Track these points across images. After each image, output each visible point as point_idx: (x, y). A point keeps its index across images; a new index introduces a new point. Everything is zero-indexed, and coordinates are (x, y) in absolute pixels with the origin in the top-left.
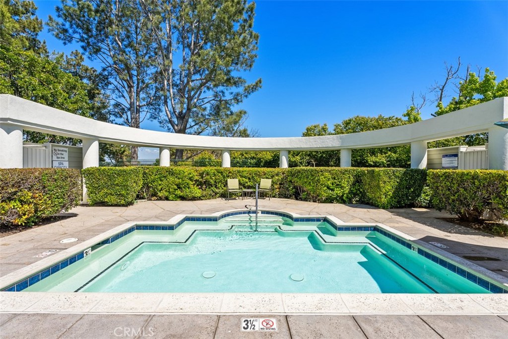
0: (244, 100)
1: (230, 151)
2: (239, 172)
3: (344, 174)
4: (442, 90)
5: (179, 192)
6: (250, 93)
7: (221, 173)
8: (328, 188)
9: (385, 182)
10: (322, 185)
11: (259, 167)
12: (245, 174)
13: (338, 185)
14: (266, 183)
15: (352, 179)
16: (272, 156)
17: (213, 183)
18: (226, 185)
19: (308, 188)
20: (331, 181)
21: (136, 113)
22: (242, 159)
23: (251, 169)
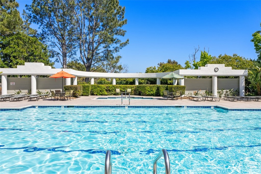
0: (120, 50)
1: (116, 78)
2: (120, 86)
3: (153, 87)
4: (194, 56)
5: (100, 93)
6: (123, 47)
7: (114, 87)
8: (149, 91)
9: (162, 89)
10: (147, 90)
11: (127, 84)
12: (122, 87)
13: (152, 90)
14: (129, 90)
15: (156, 88)
16: (133, 80)
17: (111, 90)
18: (115, 91)
19: (143, 91)
20: (150, 89)
21: (65, 57)
22: (120, 82)
23: (124, 85)
